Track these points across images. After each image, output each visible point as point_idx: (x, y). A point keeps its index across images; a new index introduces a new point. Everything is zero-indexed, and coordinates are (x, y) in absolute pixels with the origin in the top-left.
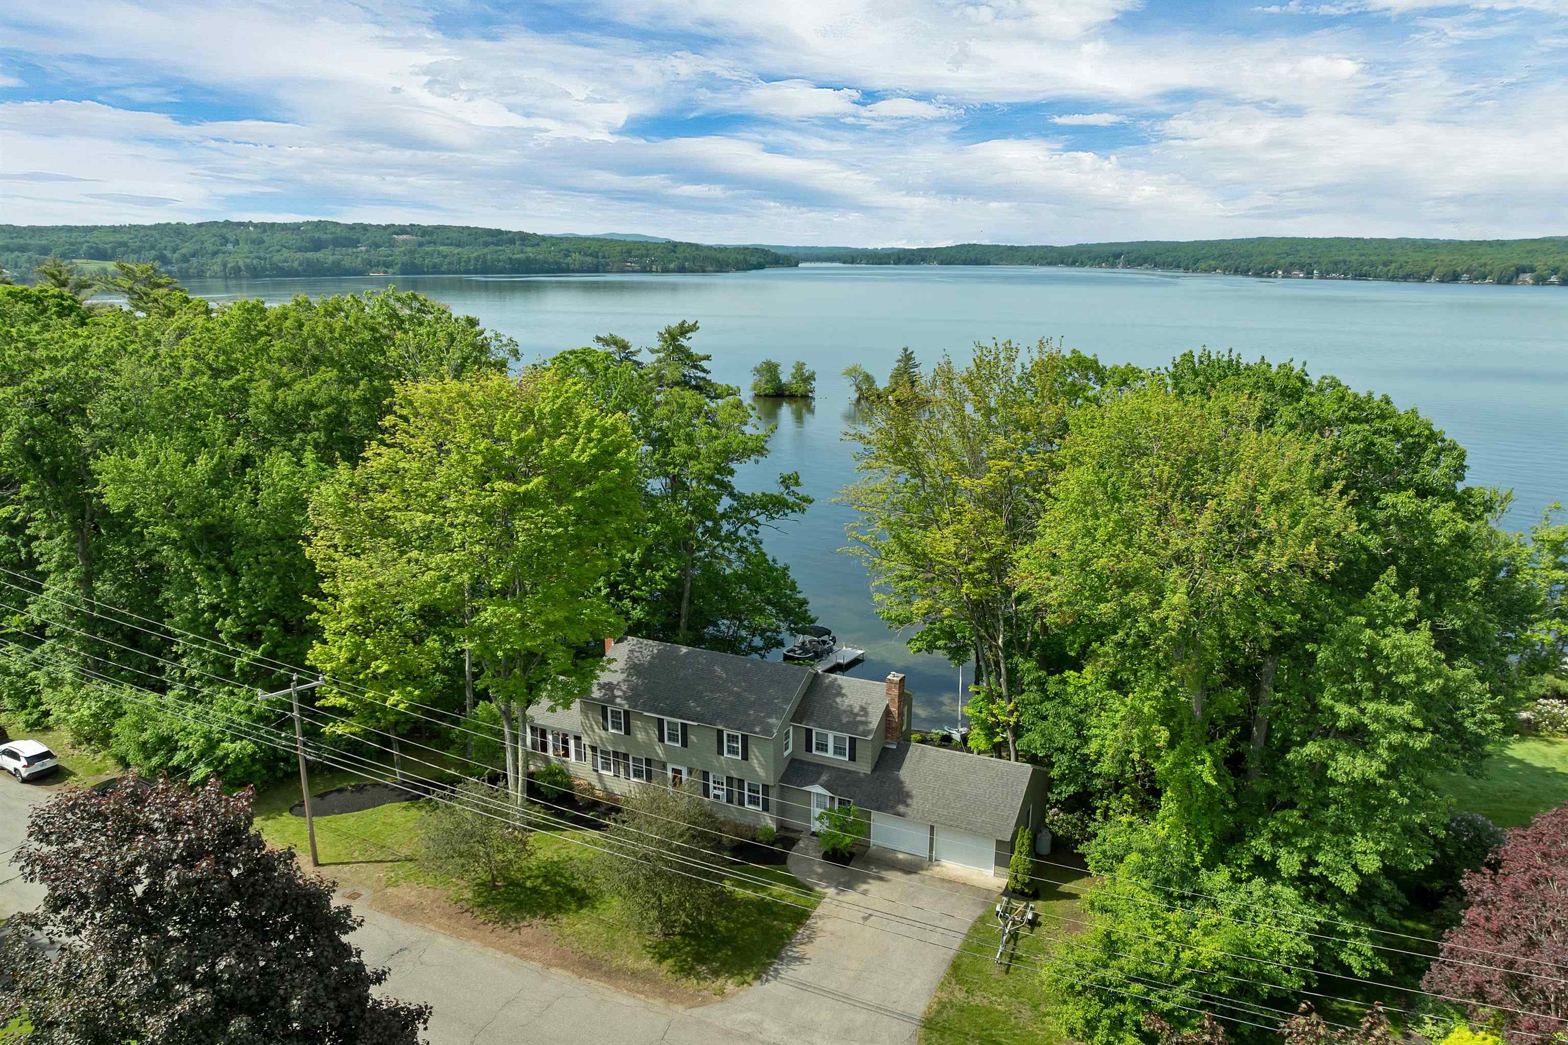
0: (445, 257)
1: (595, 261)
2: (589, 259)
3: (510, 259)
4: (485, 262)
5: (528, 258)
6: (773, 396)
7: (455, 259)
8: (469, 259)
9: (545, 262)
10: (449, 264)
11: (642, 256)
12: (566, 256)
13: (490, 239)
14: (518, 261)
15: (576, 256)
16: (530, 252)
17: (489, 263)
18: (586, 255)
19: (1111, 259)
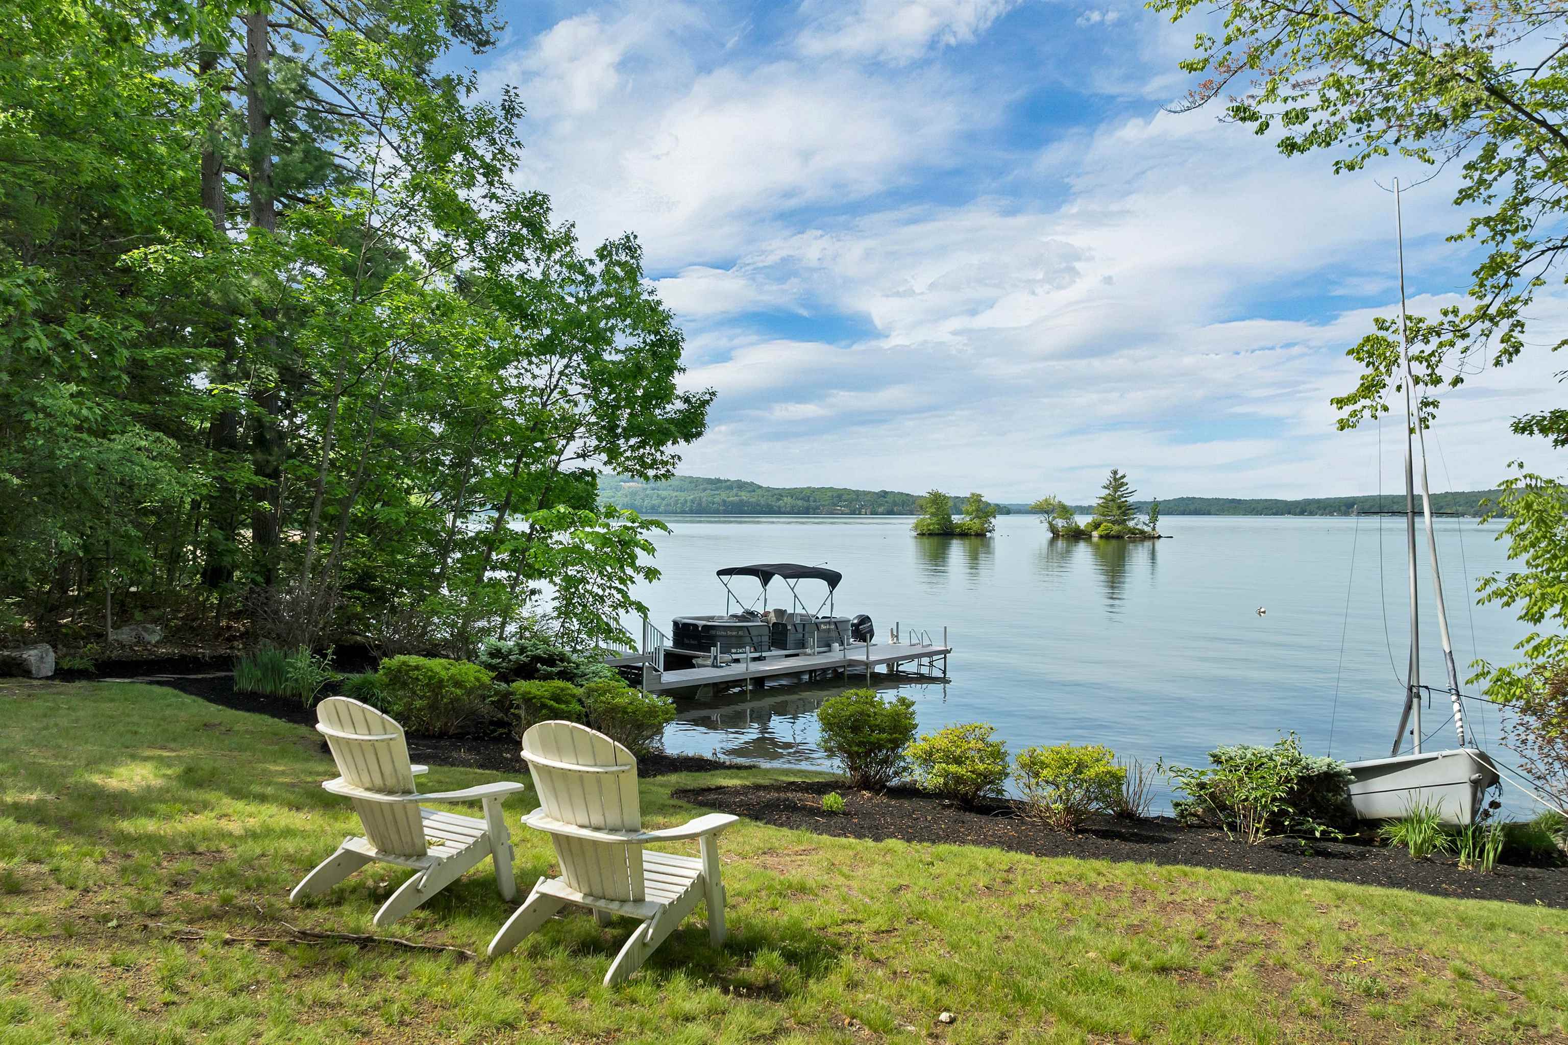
0: (663, 499)
1: (806, 504)
2: (800, 503)
3: (724, 501)
4: (700, 504)
5: (741, 501)
6: (938, 535)
7: (672, 501)
8: (686, 501)
9: (758, 505)
10: (667, 505)
11: (851, 501)
12: (779, 500)
13: (710, 486)
14: (732, 503)
15: (788, 500)
16: (744, 496)
17: (704, 504)
18: (797, 498)
19: (1343, 508)
